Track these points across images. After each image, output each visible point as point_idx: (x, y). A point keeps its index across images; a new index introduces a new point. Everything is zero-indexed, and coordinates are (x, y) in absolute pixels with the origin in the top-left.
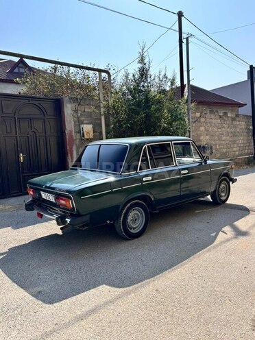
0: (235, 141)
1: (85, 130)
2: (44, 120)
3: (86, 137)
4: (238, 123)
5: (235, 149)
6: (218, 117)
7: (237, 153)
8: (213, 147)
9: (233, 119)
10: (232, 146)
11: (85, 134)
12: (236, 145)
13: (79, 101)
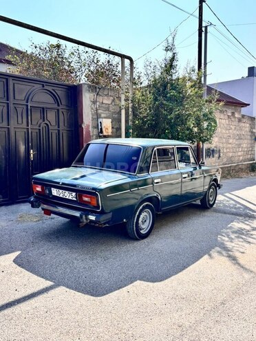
0: (240, 144)
1: (103, 125)
2: (58, 110)
3: (105, 133)
4: (243, 125)
5: (240, 154)
6: (226, 117)
7: (241, 158)
8: (221, 151)
9: (240, 121)
10: (238, 150)
11: (104, 130)
12: (240, 149)
13: (98, 90)
